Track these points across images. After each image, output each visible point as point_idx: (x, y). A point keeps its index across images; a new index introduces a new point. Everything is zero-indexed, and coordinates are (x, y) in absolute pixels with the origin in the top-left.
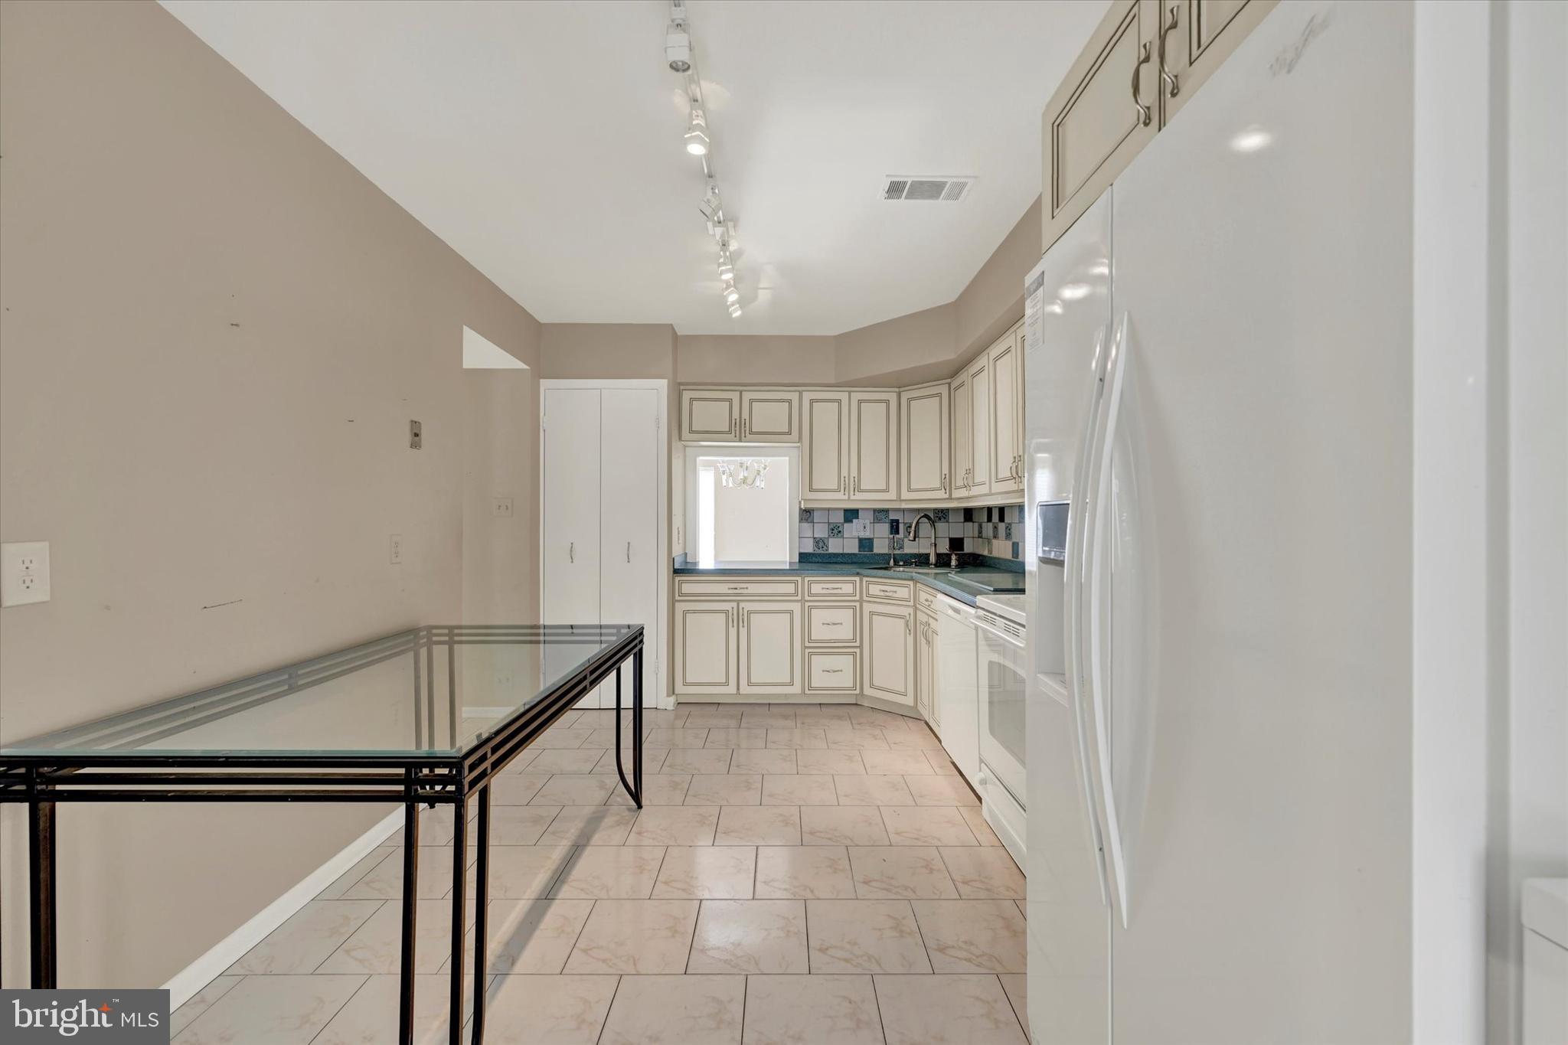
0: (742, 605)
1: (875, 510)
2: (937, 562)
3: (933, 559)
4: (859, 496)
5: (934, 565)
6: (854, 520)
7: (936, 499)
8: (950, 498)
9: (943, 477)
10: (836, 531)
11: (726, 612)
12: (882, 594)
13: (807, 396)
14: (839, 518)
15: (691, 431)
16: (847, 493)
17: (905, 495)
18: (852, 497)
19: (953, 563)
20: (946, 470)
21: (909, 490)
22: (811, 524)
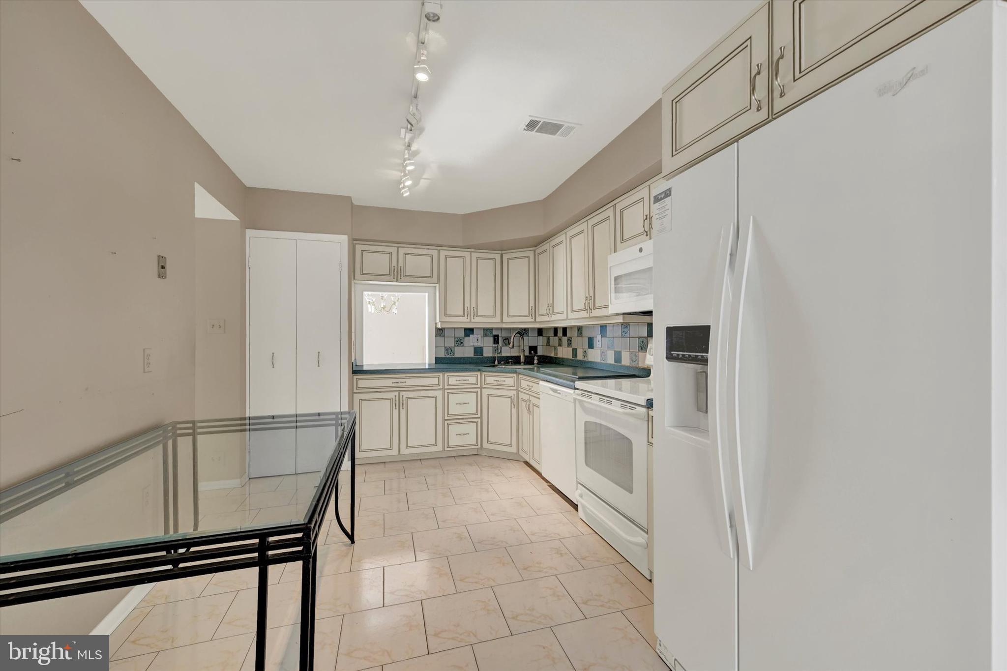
0: (402, 394)
1: (484, 329)
2: (525, 361)
3: (522, 359)
4: (477, 319)
5: (524, 363)
6: (471, 335)
7: (527, 322)
8: (535, 321)
9: (531, 308)
10: (459, 343)
11: (391, 399)
12: (495, 382)
13: (443, 253)
14: (462, 334)
15: (362, 273)
16: (469, 318)
17: (506, 319)
18: (473, 320)
19: (536, 361)
20: (532, 304)
21: (509, 316)
22: (443, 338)
